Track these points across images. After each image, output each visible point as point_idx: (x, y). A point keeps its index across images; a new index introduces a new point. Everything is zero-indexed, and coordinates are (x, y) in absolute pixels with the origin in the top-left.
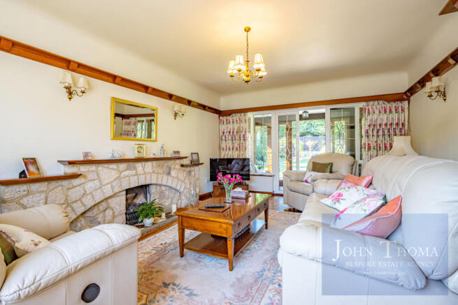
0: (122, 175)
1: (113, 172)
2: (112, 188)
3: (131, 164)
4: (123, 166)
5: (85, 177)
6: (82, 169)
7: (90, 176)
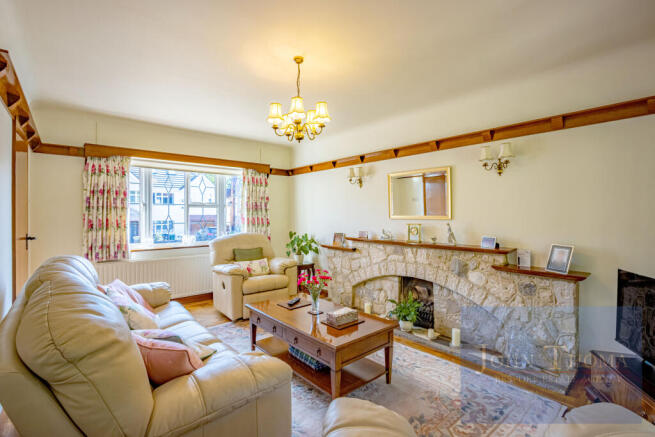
0: (389, 258)
1: (381, 253)
2: (380, 269)
3: (399, 248)
4: (390, 248)
5: (360, 252)
6: (359, 245)
7: (365, 253)
